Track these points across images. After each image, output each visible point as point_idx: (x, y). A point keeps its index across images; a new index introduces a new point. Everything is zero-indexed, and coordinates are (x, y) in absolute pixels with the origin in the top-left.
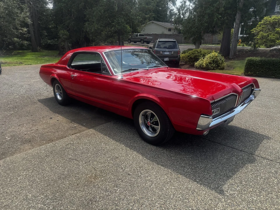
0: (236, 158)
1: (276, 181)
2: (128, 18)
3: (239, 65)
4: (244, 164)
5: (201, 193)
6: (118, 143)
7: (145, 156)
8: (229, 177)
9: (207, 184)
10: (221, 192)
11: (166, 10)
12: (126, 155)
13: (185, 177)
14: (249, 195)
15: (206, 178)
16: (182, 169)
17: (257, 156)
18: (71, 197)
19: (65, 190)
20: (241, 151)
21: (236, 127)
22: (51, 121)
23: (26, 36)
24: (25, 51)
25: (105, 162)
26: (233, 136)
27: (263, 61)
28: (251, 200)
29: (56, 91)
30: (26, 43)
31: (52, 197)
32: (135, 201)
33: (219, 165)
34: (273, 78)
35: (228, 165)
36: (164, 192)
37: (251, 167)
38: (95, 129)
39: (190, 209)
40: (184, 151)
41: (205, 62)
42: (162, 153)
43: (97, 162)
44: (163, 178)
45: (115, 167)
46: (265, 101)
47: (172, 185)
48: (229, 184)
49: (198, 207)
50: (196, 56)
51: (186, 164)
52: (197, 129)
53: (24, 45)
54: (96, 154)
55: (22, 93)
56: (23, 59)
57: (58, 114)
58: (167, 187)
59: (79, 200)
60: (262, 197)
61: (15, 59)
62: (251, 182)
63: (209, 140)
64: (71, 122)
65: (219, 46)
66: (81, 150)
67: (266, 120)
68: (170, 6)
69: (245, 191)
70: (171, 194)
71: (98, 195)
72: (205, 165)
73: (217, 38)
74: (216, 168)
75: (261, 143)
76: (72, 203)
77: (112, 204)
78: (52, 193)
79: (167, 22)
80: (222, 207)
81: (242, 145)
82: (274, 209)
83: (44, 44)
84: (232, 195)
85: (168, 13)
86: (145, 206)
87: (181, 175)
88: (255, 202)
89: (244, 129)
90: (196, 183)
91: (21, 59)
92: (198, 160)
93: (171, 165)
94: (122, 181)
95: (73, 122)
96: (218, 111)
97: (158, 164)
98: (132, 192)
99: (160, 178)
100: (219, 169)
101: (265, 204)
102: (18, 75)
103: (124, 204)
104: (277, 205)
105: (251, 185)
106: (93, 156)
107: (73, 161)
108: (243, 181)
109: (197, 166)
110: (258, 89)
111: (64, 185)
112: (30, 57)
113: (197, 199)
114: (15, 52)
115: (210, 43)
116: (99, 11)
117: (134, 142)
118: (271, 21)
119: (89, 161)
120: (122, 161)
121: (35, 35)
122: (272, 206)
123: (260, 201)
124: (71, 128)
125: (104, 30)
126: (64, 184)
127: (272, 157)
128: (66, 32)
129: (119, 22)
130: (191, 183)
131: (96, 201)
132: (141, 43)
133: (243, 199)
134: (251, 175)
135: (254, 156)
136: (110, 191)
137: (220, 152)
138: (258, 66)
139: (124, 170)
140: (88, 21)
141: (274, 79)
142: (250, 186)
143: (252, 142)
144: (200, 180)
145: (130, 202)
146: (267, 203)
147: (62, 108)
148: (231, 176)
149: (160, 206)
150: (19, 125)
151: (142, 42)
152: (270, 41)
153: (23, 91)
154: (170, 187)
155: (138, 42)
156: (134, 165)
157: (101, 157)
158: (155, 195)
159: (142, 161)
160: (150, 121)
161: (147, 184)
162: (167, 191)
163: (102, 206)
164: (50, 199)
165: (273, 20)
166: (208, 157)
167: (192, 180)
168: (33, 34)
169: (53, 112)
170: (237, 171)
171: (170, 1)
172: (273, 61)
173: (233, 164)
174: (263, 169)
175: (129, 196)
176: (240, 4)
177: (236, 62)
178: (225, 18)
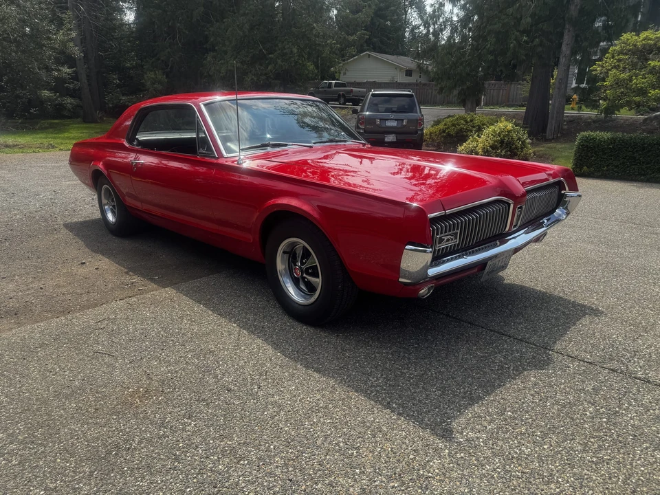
0: (505, 357)
1: (590, 412)
2: (307, 42)
3: (566, 154)
4: (519, 370)
5: (396, 435)
6: (223, 320)
7: (280, 348)
8: (473, 400)
9: (416, 414)
10: (446, 434)
11: (401, 26)
12: (235, 346)
13: (365, 396)
14: (516, 442)
15: (416, 399)
16: (364, 378)
17: (557, 352)
18: (72, 438)
19: (61, 424)
20: (521, 340)
21: (522, 287)
22: (82, 271)
23: (71, 86)
24: (68, 121)
25: (179, 361)
26: (510, 307)
27: (619, 141)
28: (516, 453)
29: (104, 201)
30: (69, 101)
31: (26, 437)
32: (226, 450)
33: (456, 371)
34: (642, 181)
35: (479, 373)
36: (302, 431)
37: (535, 377)
38: (178, 289)
39: (357, 471)
40: (378, 339)
41: (481, 145)
42: (325, 342)
43: (160, 360)
44: (310, 398)
45: (199, 373)
46: (609, 231)
47: (329, 414)
48: (470, 415)
49: (379, 468)
50: (461, 130)
51: (376, 367)
52: (401, 280)
53: (65, 108)
54: (162, 342)
55: (32, 208)
56: (59, 138)
57: (103, 255)
58: (315, 420)
59: (88, 446)
60: (545, 447)
61: (41, 138)
62: (527, 412)
63: (448, 316)
64: (127, 273)
65: (523, 110)
66: (128, 334)
67: (600, 273)
68: (413, 19)
69: (507, 433)
70: (318, 436)
71: (138, 436)
72: (421, 371)
73: (520, 92)
74: (448, 379)
75: (574, 324)
76: (69, 451)
77: (166, 456)
78: (29, 428)
79: (404, 54)
80: (438, 469)
81: (526, 327)
82: (571, 475)
83: (111, 105)
84: (473, 440)
85: (407, 34)
86: (246, 462)
87: (357, 391)
88: (526, 458)
89: (540, 291)
90: (388, 411)
91: (54, 138)
92: (409, 359)
93: (338, 370)
94: (208, 404)
95: (131, 273)
96: (456, 238)
97: (307, 367)
98: (224, 429)
99: (303, 398)
100: (455, 381)
101: (551, 464)
102: (36, 173)
103: (197, 458)
104: (580, 466)
105: (526, 419)
106: (155, 348)
107: (102, 357)
108: (508, 410)
109: (401, 372)
110: (576, 195)
111: (62, 412)
112: (76, 135)
113: (382, 448)
114: (45, 123)
115: (501, 105)
116: (238, 26)
117: (264, 317)
118: (638, 44)
119: (141, 358)
120: (221, 361)
121: (89, 85)
122: (566, 469)
123: (538, 457)
124: (123, 286)
125: (250, 72)
126: (64, 409)
127: (596, 356)
128: (160, 76)
129: (285, 51)
130: (375, 412)
131: (129, 449)
132: (340, 104)
133: (497, 452)
134: (532, 395)
135: (550, 352)
136: (172, 427)
137: (467, 341)
138: (605, 153)
139: (219, 381)
140: (213, 50)
141: (644, 184)
142: (522, 421)
143: (553, 321)
144: (402, 405)
145: (213, 452)
146: (555, 463)
147: (116, 242)
148: (480, 398)
149: (285, 464)
150: (4, 278)
151: (342, 100)
152: (634, 92)
153: (35, 204)
154: (322, 420)
155: (332, 101)
156: (248, 369)
157: (172, 351)
158: (279, 437)
159: (271, 360)
160: (300, 267)
161: (266, 413)
162: (311, 430)
163: (141, 462)
164: (18, 442)
165: (641, 41)
166: (435, 352)
167: (381, 403)
168: (86, 81)
169: (92, 250)
170: (500, 386)
171: (411, 6)
172: (641, 140)
173: (492, 370)
174: (565, 382)
175: (213, 439)
176: (572, 7)
177: (559, 146)
178: (535, 43)
